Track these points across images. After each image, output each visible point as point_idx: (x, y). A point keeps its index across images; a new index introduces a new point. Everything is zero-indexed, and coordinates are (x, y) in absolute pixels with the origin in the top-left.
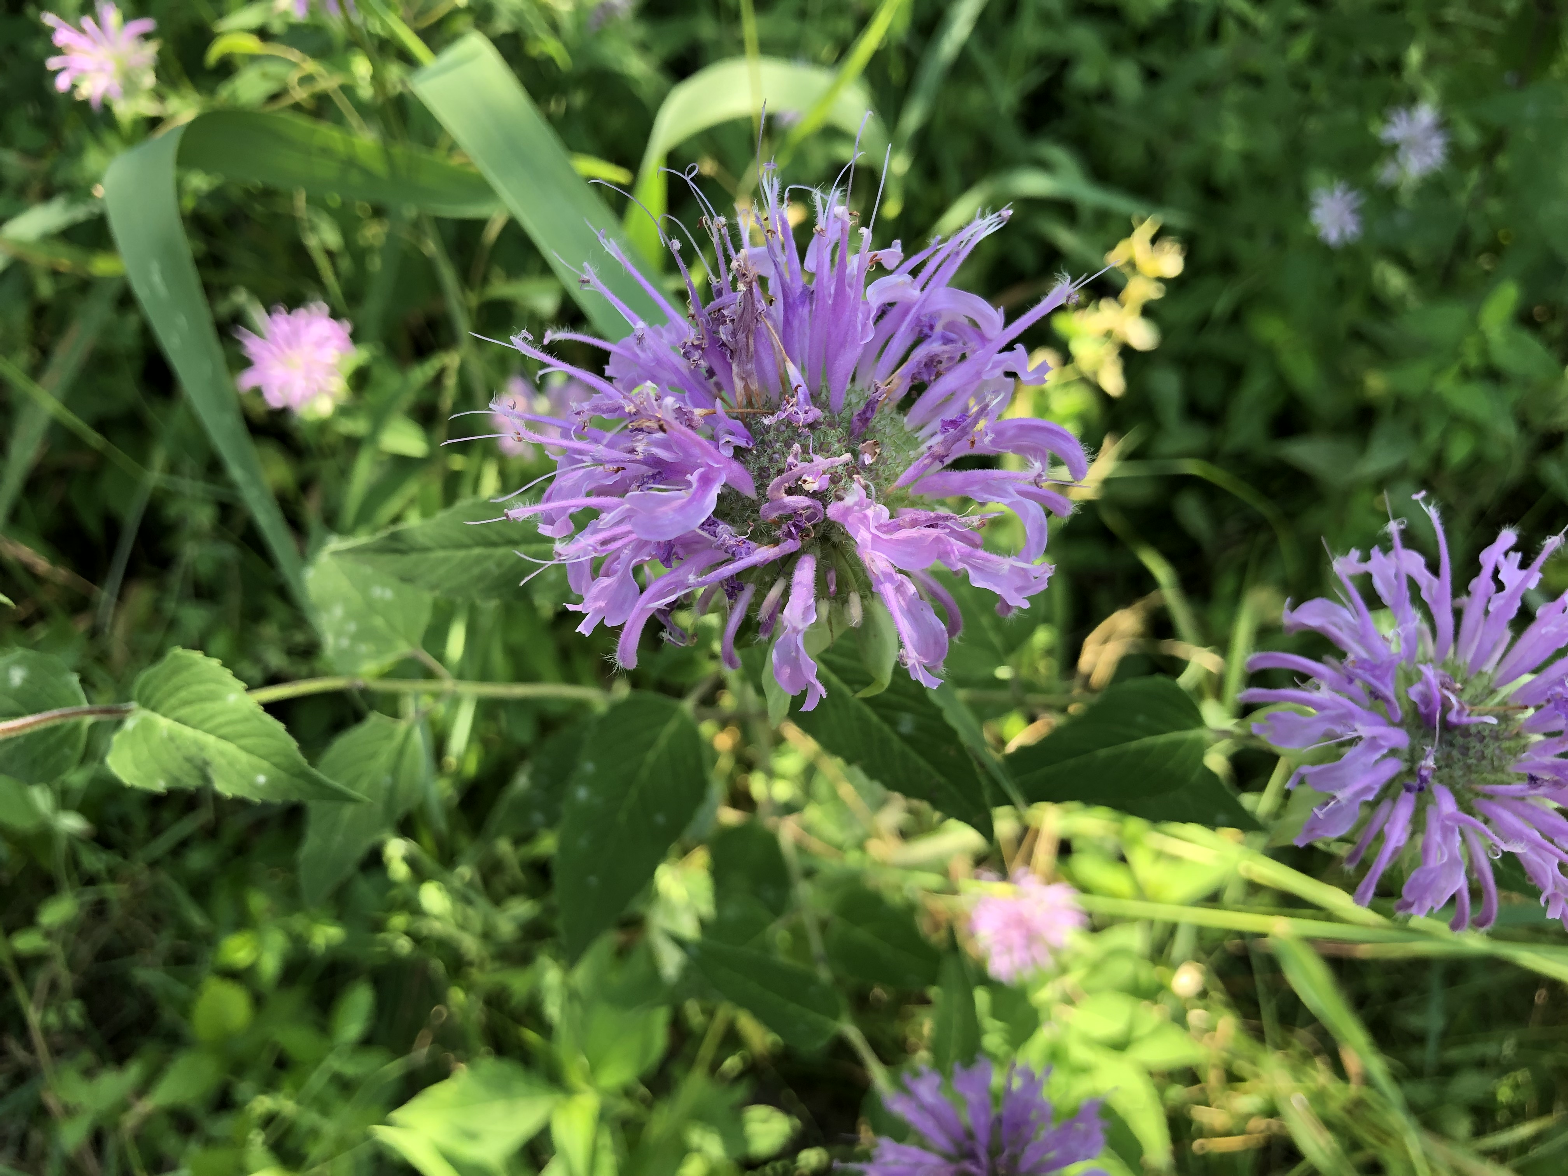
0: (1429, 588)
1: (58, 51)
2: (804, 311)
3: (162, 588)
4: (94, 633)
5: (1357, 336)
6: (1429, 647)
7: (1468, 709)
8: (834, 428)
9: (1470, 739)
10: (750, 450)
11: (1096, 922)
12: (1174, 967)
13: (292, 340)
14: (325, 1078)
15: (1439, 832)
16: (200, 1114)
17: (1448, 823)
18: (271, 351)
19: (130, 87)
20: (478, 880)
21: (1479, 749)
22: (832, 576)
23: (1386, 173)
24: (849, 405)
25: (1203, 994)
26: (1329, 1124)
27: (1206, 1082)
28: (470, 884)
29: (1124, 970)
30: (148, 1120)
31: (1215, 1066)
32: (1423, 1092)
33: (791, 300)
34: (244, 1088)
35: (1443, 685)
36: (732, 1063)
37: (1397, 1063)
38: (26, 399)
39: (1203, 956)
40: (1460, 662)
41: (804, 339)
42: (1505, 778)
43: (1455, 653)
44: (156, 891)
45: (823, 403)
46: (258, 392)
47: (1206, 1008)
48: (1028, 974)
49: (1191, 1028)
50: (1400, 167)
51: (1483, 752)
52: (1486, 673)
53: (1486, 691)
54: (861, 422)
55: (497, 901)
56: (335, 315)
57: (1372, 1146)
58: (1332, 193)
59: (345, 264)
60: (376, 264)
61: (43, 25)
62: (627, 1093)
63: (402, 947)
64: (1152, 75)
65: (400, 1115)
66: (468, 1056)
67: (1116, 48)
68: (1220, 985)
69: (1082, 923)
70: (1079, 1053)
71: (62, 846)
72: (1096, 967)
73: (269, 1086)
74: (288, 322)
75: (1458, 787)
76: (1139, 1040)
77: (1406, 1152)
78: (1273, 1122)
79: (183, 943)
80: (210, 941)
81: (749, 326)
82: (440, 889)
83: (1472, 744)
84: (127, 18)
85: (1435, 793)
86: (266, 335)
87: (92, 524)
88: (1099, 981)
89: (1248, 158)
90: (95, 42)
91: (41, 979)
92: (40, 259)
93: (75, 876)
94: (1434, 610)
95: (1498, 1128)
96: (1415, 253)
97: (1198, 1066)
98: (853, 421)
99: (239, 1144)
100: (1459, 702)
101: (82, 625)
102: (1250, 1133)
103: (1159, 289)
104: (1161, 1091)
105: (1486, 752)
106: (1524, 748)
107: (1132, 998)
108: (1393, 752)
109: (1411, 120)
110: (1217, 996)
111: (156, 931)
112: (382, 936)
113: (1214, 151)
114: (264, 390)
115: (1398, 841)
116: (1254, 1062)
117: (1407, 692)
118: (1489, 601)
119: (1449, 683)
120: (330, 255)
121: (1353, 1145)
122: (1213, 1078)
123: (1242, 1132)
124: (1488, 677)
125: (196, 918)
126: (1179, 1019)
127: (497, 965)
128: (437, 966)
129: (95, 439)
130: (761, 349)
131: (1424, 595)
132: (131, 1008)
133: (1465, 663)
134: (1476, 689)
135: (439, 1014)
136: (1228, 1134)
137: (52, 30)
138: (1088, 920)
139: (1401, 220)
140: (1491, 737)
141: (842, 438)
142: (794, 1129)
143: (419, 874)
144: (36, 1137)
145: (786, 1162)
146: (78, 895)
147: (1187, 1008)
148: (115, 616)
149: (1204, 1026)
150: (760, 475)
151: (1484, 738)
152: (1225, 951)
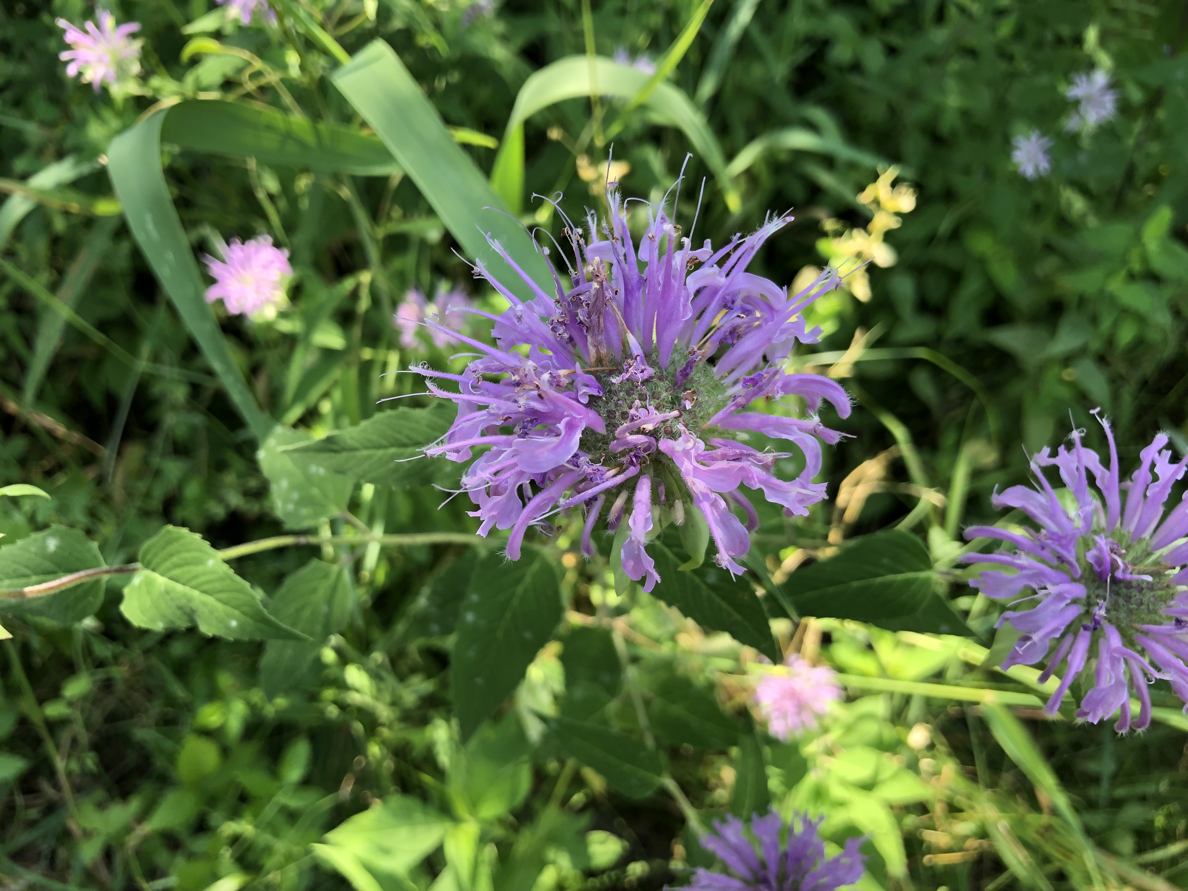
0: (1102, 478)
1: (68, 47)
2: (640, 295)
3: (150, 447)
4: (100, 481)
5: (1049, 248)
6: (1101, 520)
7: (1130, 568)
8: (663, 381)
9: (1131, 590)
10: (601, 397)
11: (850, 693)
12: (909, 727)
13: (245, 263)
14: (276, 809)
15: (1108, 661)
16: (183, 835)
17: (1115, 655)
18: (230, 273)
19: (121, 72)
20: (387, 661)
21: (1139, 597)
22: (662, 489)
23: (1071, 124)
24: (673, 362)
25: (931, 747)
26: (1026, 844)
27: (933, 812)
28: (381, 666)
29: (871, 729)
30: (146, 839)
31: (940, 801)
32: (1098, 820)
33: (630, 287)
34: (215, 817)
35: (1112, 550)
36: (578, 798)
37: (1077, 798)
38: (46, 307)
39: (930, 718)
40: (1124, 531)
41: (639, 314)
42: (1157, 618)
43: (1121, 524)
44: (149, 671)
45: (654, 361)
46: (221, 302)
47: (933, 757)
48: (798, 734)
49: (922, 772)
50: (1082, 118)
51: (1141, 600)
52: (1144, 539)
53: (1145, 553)
54: (683, 376)
55: (402, 678)
56: (277, 245)
57: (1059, 860)
58: (1028, 139)
59: (283, 203)
60: (305, 204)
61: (58, 27)
62: (501, 821)
63: (331, 712)
64: (892, 51)
65: (333, 836)
66: (382, 795)
67: (864, 29)
68: (943, 739)
69: (839, 696)
70: (837, 791)
71: (79, 639)
72: (849, 729)
73: (235, 814)
74: (242, 250)
75: (1123, 625)
76: (883, 782)
77: (1084, 865)
78: (985, 843)
79: (169, 709)
80: (190, 708)
81: (600, 310)
82: (359, 669)
83: (1133, 594)
84: (119, 23)
85: (1106, 632)
86: (227, 260)
87: (96, 398)
88: (852, 738)
89: (965, 114)
90: (95, 40)
91: (65, 737)
92: (55, 203)
93: (89, 661)
94: (1105, 493)
95: (1156, 847)
96: (1092, 185)
97: (927, 802)
98: (676, 376)
99: (213, 857)
100: (1124, 564)
101: (91, 474)
102: (967, 850)
103: (897, 221)
104: (899, 820)
105: (1144, 600)
106: (1172, 596)
107: (877, 751)
108: (1075, 601)
109: (1089, 80)
110: (942, 748)
111: (150, 701)
112: (316, 704)
113: (939, 110)
114: (226, 301)
115: (1078, 667)
116: (969, 797)
117: (1085, 556)
118: (1147, 489)
119: (1117, 549)
120: (271, 197)
121: (1045, 860)
122: (939, 809)
123: (960, 850)
124: (1146, 542)
125: (179, 691)
126: (913, 766)
127: (402, 725)
128: (358, 727)
129: (99, 337)
130: (609, 325)
131: (1098, 483)
132: (132, 758)
133: (1129, 532)
134: (1137, 552)
135: (359, 762)
136: (950, 850)
137: (64, 31)
138: (843, 693)
139: (1082, 159)
140: (1148, 588)
141: (668, 388)
142: (624, 848)
143: (344, 660)
144: (62, 853)
145: (618, 872)
146: (92, 674)
147: (920, 758)
148: (115, 468)
149: (930, 770)
150: (608, 416)
151: (1142, 589)
152: (947, 714)
